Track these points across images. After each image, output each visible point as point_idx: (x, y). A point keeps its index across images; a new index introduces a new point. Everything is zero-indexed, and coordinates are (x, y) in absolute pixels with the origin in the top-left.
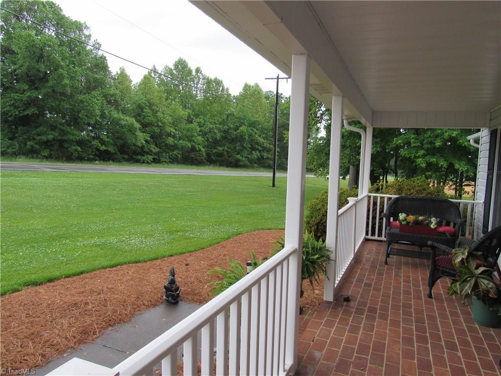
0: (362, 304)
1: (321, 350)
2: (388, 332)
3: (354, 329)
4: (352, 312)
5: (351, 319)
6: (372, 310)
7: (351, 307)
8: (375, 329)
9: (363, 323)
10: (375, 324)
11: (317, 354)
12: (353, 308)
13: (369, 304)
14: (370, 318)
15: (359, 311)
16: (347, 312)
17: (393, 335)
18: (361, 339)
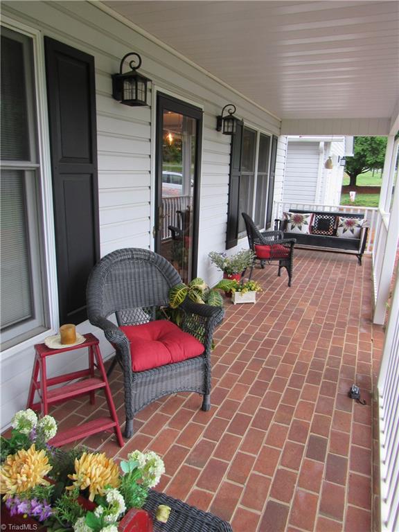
0: (329, 389)
1: (362, 334)
2: (301, 349)
3: (336, 351)
4: (341, 372)
5: (341, 364)
6: (314, 378)
7: (346, 381)
8: (314, 352)
9: (327, 358)
10: (313, 358)
11: (363, 331)
12: (341, 380)
13: (317, 388)
14: (318, 365)
15: (332, 374)
16: (348, 372)
17: (296, 346)
18: (329, 341)
